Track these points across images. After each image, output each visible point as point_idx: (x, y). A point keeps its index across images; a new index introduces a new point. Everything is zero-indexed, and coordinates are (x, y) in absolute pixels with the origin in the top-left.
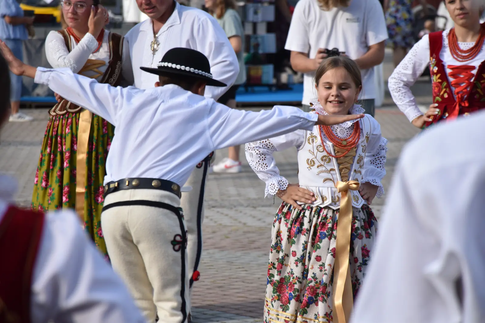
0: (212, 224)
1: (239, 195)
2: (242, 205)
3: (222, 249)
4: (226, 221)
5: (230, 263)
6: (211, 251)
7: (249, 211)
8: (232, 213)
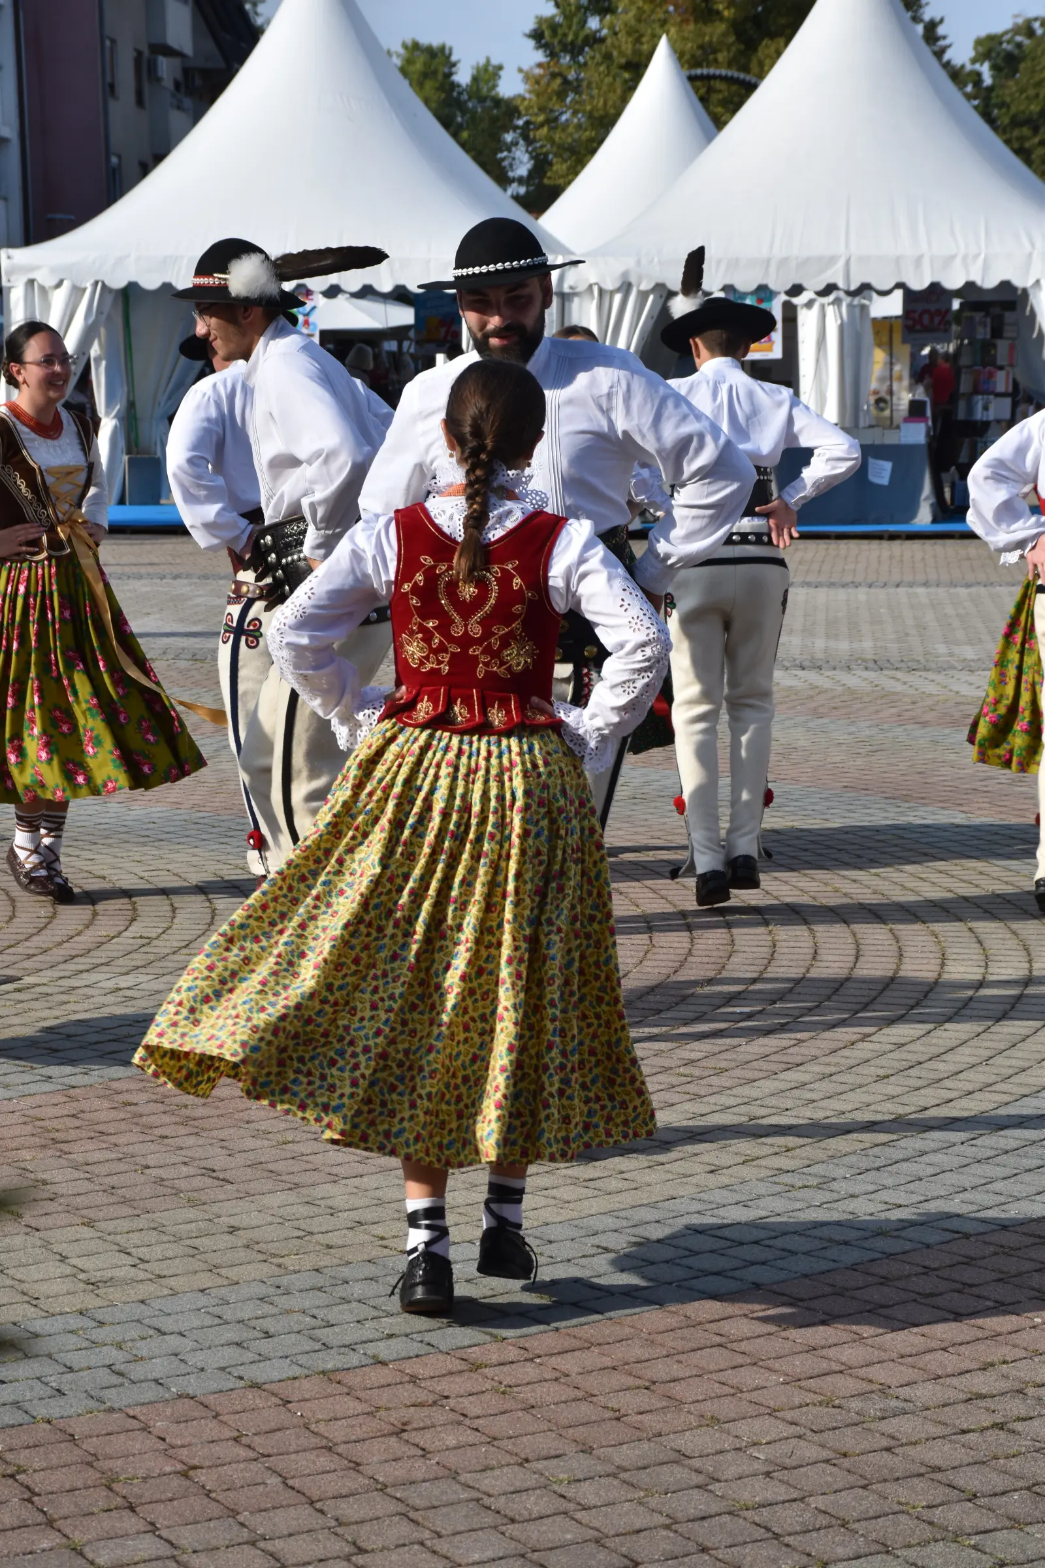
0: (912, 691)
1: (951, 655)
2: (954, 668)
3: (924, 724)
4: (931, 689)
5: (935, 742)
6: (909, 727)
7: (965, 676)
8: (939, 678)
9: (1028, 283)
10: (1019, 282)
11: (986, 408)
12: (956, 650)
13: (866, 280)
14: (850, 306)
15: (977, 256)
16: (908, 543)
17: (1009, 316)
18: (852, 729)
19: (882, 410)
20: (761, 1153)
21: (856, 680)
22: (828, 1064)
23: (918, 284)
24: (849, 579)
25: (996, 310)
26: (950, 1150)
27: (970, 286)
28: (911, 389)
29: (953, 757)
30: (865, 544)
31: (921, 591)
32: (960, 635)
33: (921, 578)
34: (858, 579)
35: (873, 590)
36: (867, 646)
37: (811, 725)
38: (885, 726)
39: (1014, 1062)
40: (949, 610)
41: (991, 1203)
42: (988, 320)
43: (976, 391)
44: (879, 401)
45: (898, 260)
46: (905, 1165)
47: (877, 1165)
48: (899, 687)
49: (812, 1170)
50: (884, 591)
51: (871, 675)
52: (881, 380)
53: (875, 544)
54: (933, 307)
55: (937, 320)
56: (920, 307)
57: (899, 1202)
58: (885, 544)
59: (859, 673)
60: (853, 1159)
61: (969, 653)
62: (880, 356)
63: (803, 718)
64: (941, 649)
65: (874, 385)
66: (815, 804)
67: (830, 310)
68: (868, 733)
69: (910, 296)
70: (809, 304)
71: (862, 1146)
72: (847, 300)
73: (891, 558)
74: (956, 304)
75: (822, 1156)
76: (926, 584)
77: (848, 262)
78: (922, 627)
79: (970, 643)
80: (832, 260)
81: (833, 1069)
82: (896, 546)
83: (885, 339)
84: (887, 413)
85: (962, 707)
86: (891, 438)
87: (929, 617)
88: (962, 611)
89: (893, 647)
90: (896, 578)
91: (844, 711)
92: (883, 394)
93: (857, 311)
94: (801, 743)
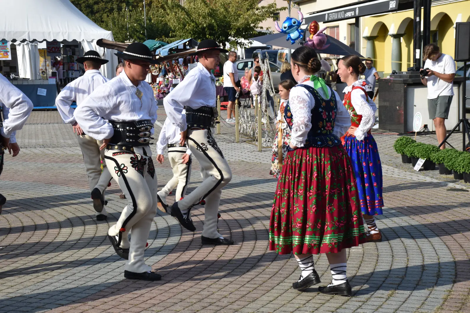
0: (53, 153)
1: (65, 143)
2: (65, 146)
3: (57, 162)
4: (59, 152)
5: (60, 167)
6: (53, 163)
7: (68, 148)
8: (61, 149)
9: (81, 40)
10: (78, 40)
11: (72, 74)
12: (66, 141)
13: (35, 38)
14: (31, 45)
15: (66, 32)
16: (53, 112)
17: (76, 49)
18: (36, 165)
19: (44, 74)
20: (3, 289)
21: (37, 151)
22: (25, 261)
23: (50, 40)
24: (35, 122)
25: (73, 47)
26: (59, 282)
27: (65, 41)
28: (52, 69)
29: (65, 171)
30: (40, 112)
31: (56, 125)
32: (67, 137)
33: (56, 121)
34: (38, 122)
35: (42, 125)
36: (41, 141)
37: (24, 164)
38: (46, 163)
39: (79, 255)
40: (64, 130)
41: (70, 295)
42: (71, 50)
43: (69, 70)
44: (43, 72)
45: (43, 33)
46: (46, 287)
47: (38, 288)
48: (50, 152)
49: (19, 292)
50: (45, 125)
51: (42, 149)
52: (43, 66)
53: (43, 112)
54: (55, 46)
55: (57, 50)
56: (51, 46)
57: (44, 298)
58: (46, 112)
59: (38, 149)
60: (31, 287)
61: (70, 142)
62: (42, 59)
63: (21, 162)
64: (62, 141)
65: (41, 68)
66: (24, 186)
67: (25, 46)
68: (40, 165)
69: (48, 43)
70: (19, 45)
71: (34, 283)
72: (30, 44)
73: (48, 116)
74: (62, 45)
75: (22, 287)
76: (57, 123)
77: (29, 33)
78: (56, 135)
79: (70, 139)
80: (24, 32)
81: (27, 262)
82: (49, 112)
83: (43, 55)
84: (45, 75)
85: (67, 157)
86: (46, 83)
87: (59, 133)
88: (68, 131)
89: (48, 141)
90: (49, 121)
91: (33, 160)
92: (44, 70)
93: (34, 47)
94: (20, 169)
